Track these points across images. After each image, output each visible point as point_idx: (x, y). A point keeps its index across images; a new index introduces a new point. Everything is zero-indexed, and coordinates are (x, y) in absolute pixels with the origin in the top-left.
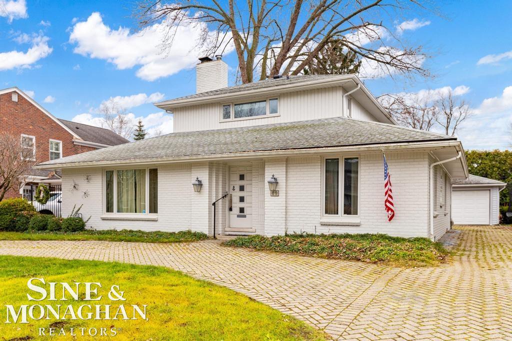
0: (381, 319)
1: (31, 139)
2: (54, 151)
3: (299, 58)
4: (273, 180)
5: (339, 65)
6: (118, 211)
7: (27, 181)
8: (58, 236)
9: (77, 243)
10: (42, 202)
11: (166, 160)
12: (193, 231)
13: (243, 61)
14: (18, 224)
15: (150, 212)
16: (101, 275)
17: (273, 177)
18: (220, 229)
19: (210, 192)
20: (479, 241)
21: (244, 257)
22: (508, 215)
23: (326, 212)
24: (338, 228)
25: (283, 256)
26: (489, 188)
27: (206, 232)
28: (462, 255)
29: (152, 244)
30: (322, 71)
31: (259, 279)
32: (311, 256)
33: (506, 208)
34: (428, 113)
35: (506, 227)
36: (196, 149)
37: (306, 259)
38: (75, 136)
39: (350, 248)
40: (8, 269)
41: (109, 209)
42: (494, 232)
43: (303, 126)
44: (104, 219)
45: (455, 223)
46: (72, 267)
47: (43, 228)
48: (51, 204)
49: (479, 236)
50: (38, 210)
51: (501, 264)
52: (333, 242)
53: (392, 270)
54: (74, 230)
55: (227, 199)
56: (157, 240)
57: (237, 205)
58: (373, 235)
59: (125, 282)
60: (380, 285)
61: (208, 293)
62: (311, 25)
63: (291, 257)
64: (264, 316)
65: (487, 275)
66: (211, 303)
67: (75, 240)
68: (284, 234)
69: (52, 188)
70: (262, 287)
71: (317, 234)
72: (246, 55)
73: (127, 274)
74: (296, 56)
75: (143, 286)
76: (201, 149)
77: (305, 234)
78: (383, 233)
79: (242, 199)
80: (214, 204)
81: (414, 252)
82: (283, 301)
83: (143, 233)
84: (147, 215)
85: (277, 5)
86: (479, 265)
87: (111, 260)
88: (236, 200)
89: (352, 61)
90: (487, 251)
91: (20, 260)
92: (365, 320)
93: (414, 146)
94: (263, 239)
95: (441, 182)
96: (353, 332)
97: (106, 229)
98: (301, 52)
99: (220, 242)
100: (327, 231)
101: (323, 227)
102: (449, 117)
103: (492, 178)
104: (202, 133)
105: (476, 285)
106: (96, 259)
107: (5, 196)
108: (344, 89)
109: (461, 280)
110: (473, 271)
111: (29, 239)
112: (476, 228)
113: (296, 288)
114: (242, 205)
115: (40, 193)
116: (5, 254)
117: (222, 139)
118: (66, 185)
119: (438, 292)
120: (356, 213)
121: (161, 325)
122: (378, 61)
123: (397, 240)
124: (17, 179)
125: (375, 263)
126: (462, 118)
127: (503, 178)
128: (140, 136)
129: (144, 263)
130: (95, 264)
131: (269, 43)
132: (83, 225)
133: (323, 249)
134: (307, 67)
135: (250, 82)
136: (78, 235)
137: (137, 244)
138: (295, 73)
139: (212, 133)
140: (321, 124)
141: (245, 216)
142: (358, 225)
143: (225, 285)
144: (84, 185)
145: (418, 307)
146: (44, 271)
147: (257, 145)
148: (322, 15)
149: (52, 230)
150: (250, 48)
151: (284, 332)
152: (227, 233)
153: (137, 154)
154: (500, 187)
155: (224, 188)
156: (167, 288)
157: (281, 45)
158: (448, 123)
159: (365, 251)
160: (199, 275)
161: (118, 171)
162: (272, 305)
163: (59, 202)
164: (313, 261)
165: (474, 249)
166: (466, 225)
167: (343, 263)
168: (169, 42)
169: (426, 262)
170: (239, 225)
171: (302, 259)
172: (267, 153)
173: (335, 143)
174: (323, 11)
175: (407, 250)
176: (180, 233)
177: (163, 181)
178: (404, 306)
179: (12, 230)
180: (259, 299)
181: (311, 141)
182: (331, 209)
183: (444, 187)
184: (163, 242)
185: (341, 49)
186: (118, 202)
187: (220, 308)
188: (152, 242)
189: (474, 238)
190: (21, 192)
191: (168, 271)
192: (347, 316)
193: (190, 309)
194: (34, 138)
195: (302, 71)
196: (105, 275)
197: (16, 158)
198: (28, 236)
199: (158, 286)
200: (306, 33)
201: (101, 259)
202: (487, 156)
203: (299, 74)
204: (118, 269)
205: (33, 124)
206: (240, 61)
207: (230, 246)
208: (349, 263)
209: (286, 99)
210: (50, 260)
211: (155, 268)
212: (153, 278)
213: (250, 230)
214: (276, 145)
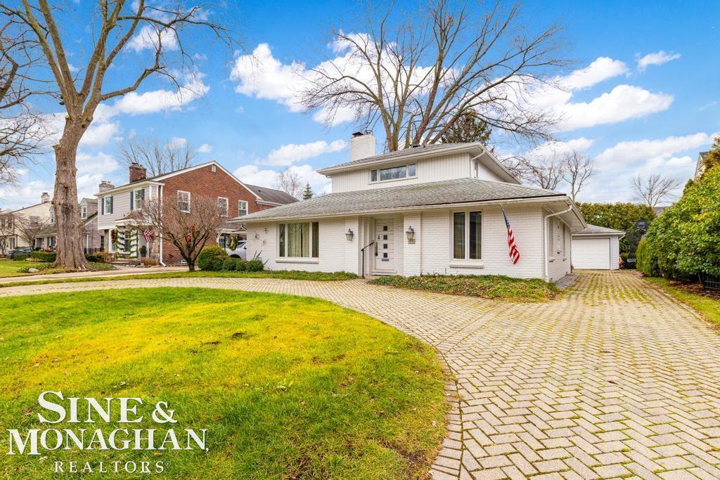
0: (484, 340)
1: (225, 200)
2: (242, 209)
3: (437, 129)
4: (410, 231)
5: (472, 133)
6: (289, 256)
7: (222, 232)
8: (244, 274)
9: (257, 280)
10: (233, 249)
11: (325, 215)
12: (346, 272)
13: (390, 133)
14: (215, 266)
15: (313, 256)
16: (272, 302)
17: (410, 228)
18: (367, 270)
19: (360, 240)
20: (594, 283)
21: (385, 292)
22: (628, 261)
23: (455, 257)
24: (465, 270)
25: (416, 292)
26: (609, 237)
27: (357, 273)
28: (573, 294)
29: (314, 282)
30: (458, 139)
31: (392, 309)
32: (440, 292)
33: (626, 255)
34: (554, 171)
35: (625, 271)
36: (348, 206)
37: (435, 295)
38: (258, 197)
39: (472, 286)
40: (206, 297)
41: (282, 254)
42: (612, 276)
43: (436, 186)
44: (277, 262)
45: (575, 268)
46: (251, 297)
47: (233, 268)
48: (239, 251)
49: (595, 279)
50: (229, 255)
51: (605, 301)
52: (458, 281)
53: (505, 304)
54: (255, 270)
55: (374, 246)
56: (318, 278)
57: (381, 251)
58: (494, 276)
59: (289, 308)
60: (492, 315)
61: (350, 317)
62: (447, 100)
63: (422, 293)
64: (389, 334)
65: (589, 311)
66: (351, 324)
67: (256, 278)
68: (419, 275)
69: (240, 238)
70: (394, 314)
71: (447, 274)
72: (392, 129)
73: (290, 302)
74: (434, 128)
75: (301, 311)
76: (352, 206)
77: (436, 275)
78: (503, 275)
79: (385, 246)
80: (363, 250)
81: (528, 290)
82: (408, 325)
83: (307, 273)
84: (311, 259)
85: (418, 86)
86: (584, 302)
87: (281, 293)
88: (380, 247)
89: (483, 130)
90: (597, 291)
91: (215, 292)
92: (471, 341)
93: (528, 201)
94: (401, 278)
95: (557, 232)
96: (459, 349)
97: (279, 269)
98: (438, 125)
99: (367, 281)
100: (455, 272)
101: (452, 270)
102: (575, 174)
103: (614, 228)
104: (355, 193)
105: (575, 318)
106: (270, 291)
107: (206, 244)
108: (472, 155)
109: (564, 313)
110: (576, 306)
111: (223, 277)
112: (595, 272)
113: (421, 316)
114: (385, 251)
115: (231, 242)
116: (205, 287)
117: (370, 198)
118: (250, 235)
119: (539, 322)
120: (480, 258)
121: (311, 337)
122: (506, 129)
123: (514, 280)
124: (215, 231)
125: (492, 299)
126: (587, 175)
127: (625, 228)
128: (308, 196)
129: (305, 295)
130: (268, 295)
131: (412, 118)
132: (262, 267)
133: (450, 287)
134: (444, 136)
135: (395, 150)
136: (258, 274)
137: (302, 281)
138: (433, 142)
139: (363, 193)
140: (452, 184)
141: (388, 260)
142: (481, 268)
143: (365, 312)
144: (263, 235)
145: (518, 333)
146: (232, 299)
147: (397, 202)
148: (457, 92)
149: (239, 270)
150: (395, 122)
151: (402, 346)
152: (374, 274)
153: (303, 210)
154: (619, 236)
155: (371, 237)
156: (319, 313)
157: (421, 118)
158: (574, 179)
159: (484, 289)
160: (346, 305)
161: (289, 225)
162: (398, 327)
163: (245, 248)
164: (440, 296)
165: (586, 289)
166: (587, 270)
167: (464, 298)
168: (331, 120)
169: (537, 298)
170: (383, 267)
171: (431, 295)
172: (404, 209)
173: (461, 200)
174: (457, 90)
175: (521, 289)
176: (335, 273)
177: (323, 231)
178: (507, 331)
179: (211, 270)
180: (390, 323)
181: (441, 198)
182: (458, 254)
183: (562, 236)
184: (321, 280)
185: (474, 120)
186: (289, 249)
187: (356, 328)
188: (314, 280)
189: (590, 280)
190: (218, 241)
191: (322, 301)
192: (457, 338)
193: (334, 327)
194: (227, 199)
195: (440, 140)
196: (274, 302)
197: (213, 215)
198: (222, 274)
199: (313, 312)
200: (443, 108)
201: (274, 292)
202: (609, 208)
203: (437, 143)
204: (285, 298)
205: (226, 189)
206: (387, 133)
207: (375, 284)
208: (470, 298)
209: (422, 165)
210: (236, 292)
211: (312, 298)
212: (310, 306)
213: (392, 271)
214: (413, 203)
